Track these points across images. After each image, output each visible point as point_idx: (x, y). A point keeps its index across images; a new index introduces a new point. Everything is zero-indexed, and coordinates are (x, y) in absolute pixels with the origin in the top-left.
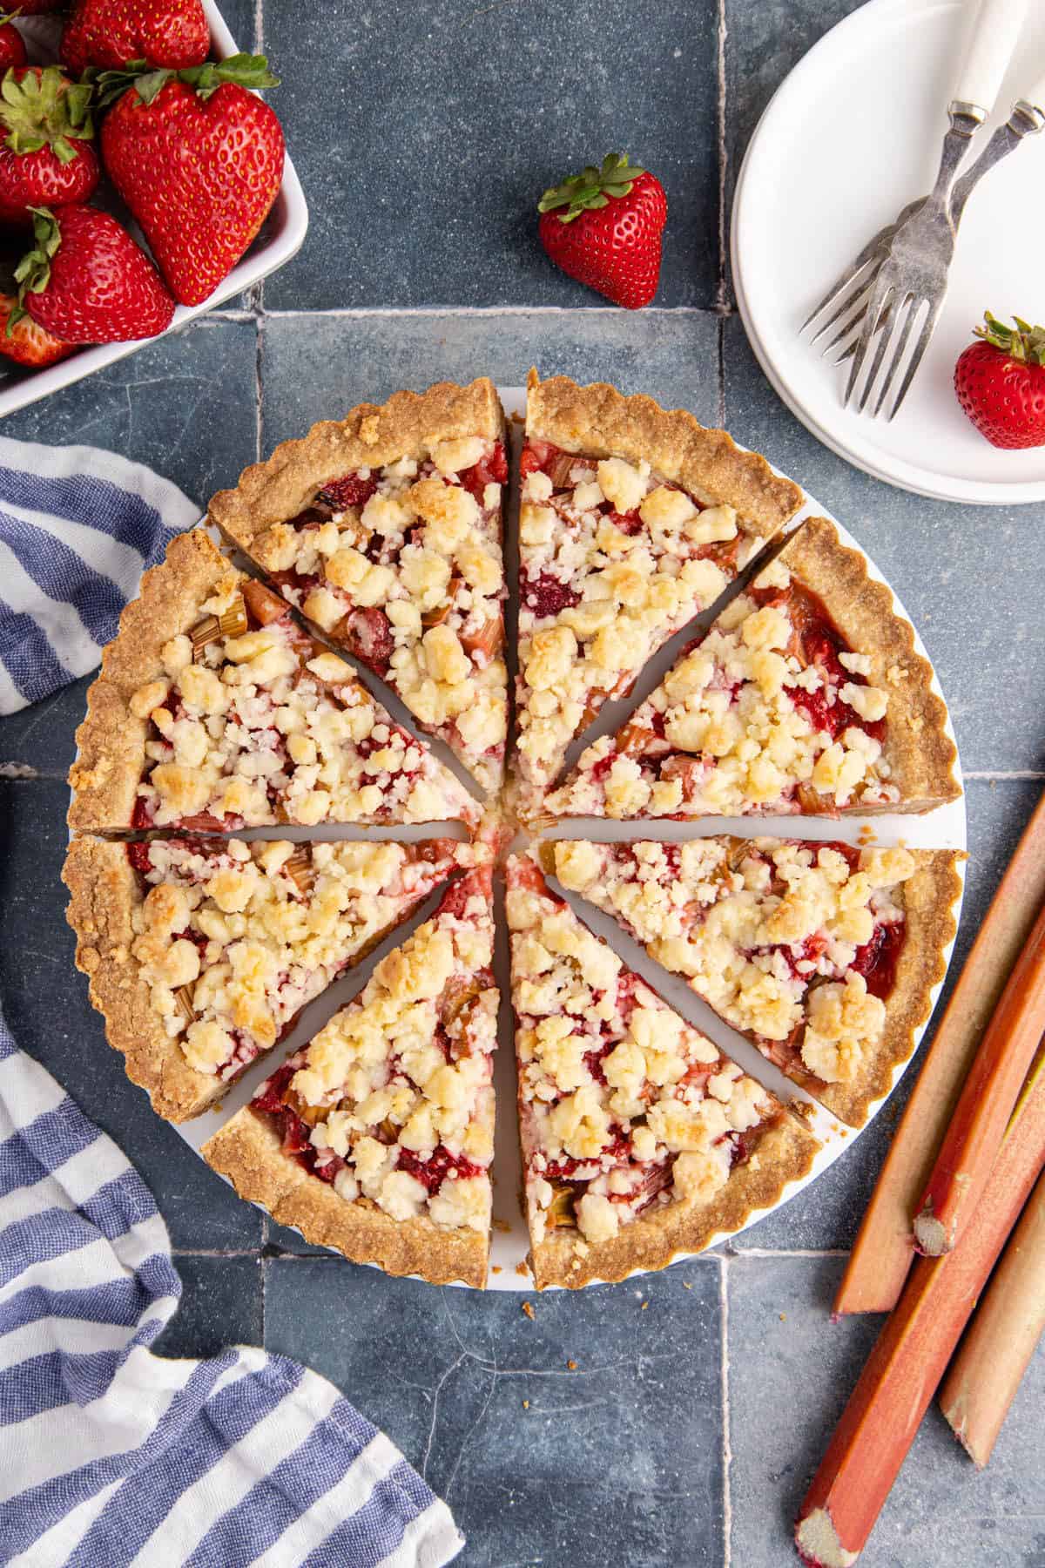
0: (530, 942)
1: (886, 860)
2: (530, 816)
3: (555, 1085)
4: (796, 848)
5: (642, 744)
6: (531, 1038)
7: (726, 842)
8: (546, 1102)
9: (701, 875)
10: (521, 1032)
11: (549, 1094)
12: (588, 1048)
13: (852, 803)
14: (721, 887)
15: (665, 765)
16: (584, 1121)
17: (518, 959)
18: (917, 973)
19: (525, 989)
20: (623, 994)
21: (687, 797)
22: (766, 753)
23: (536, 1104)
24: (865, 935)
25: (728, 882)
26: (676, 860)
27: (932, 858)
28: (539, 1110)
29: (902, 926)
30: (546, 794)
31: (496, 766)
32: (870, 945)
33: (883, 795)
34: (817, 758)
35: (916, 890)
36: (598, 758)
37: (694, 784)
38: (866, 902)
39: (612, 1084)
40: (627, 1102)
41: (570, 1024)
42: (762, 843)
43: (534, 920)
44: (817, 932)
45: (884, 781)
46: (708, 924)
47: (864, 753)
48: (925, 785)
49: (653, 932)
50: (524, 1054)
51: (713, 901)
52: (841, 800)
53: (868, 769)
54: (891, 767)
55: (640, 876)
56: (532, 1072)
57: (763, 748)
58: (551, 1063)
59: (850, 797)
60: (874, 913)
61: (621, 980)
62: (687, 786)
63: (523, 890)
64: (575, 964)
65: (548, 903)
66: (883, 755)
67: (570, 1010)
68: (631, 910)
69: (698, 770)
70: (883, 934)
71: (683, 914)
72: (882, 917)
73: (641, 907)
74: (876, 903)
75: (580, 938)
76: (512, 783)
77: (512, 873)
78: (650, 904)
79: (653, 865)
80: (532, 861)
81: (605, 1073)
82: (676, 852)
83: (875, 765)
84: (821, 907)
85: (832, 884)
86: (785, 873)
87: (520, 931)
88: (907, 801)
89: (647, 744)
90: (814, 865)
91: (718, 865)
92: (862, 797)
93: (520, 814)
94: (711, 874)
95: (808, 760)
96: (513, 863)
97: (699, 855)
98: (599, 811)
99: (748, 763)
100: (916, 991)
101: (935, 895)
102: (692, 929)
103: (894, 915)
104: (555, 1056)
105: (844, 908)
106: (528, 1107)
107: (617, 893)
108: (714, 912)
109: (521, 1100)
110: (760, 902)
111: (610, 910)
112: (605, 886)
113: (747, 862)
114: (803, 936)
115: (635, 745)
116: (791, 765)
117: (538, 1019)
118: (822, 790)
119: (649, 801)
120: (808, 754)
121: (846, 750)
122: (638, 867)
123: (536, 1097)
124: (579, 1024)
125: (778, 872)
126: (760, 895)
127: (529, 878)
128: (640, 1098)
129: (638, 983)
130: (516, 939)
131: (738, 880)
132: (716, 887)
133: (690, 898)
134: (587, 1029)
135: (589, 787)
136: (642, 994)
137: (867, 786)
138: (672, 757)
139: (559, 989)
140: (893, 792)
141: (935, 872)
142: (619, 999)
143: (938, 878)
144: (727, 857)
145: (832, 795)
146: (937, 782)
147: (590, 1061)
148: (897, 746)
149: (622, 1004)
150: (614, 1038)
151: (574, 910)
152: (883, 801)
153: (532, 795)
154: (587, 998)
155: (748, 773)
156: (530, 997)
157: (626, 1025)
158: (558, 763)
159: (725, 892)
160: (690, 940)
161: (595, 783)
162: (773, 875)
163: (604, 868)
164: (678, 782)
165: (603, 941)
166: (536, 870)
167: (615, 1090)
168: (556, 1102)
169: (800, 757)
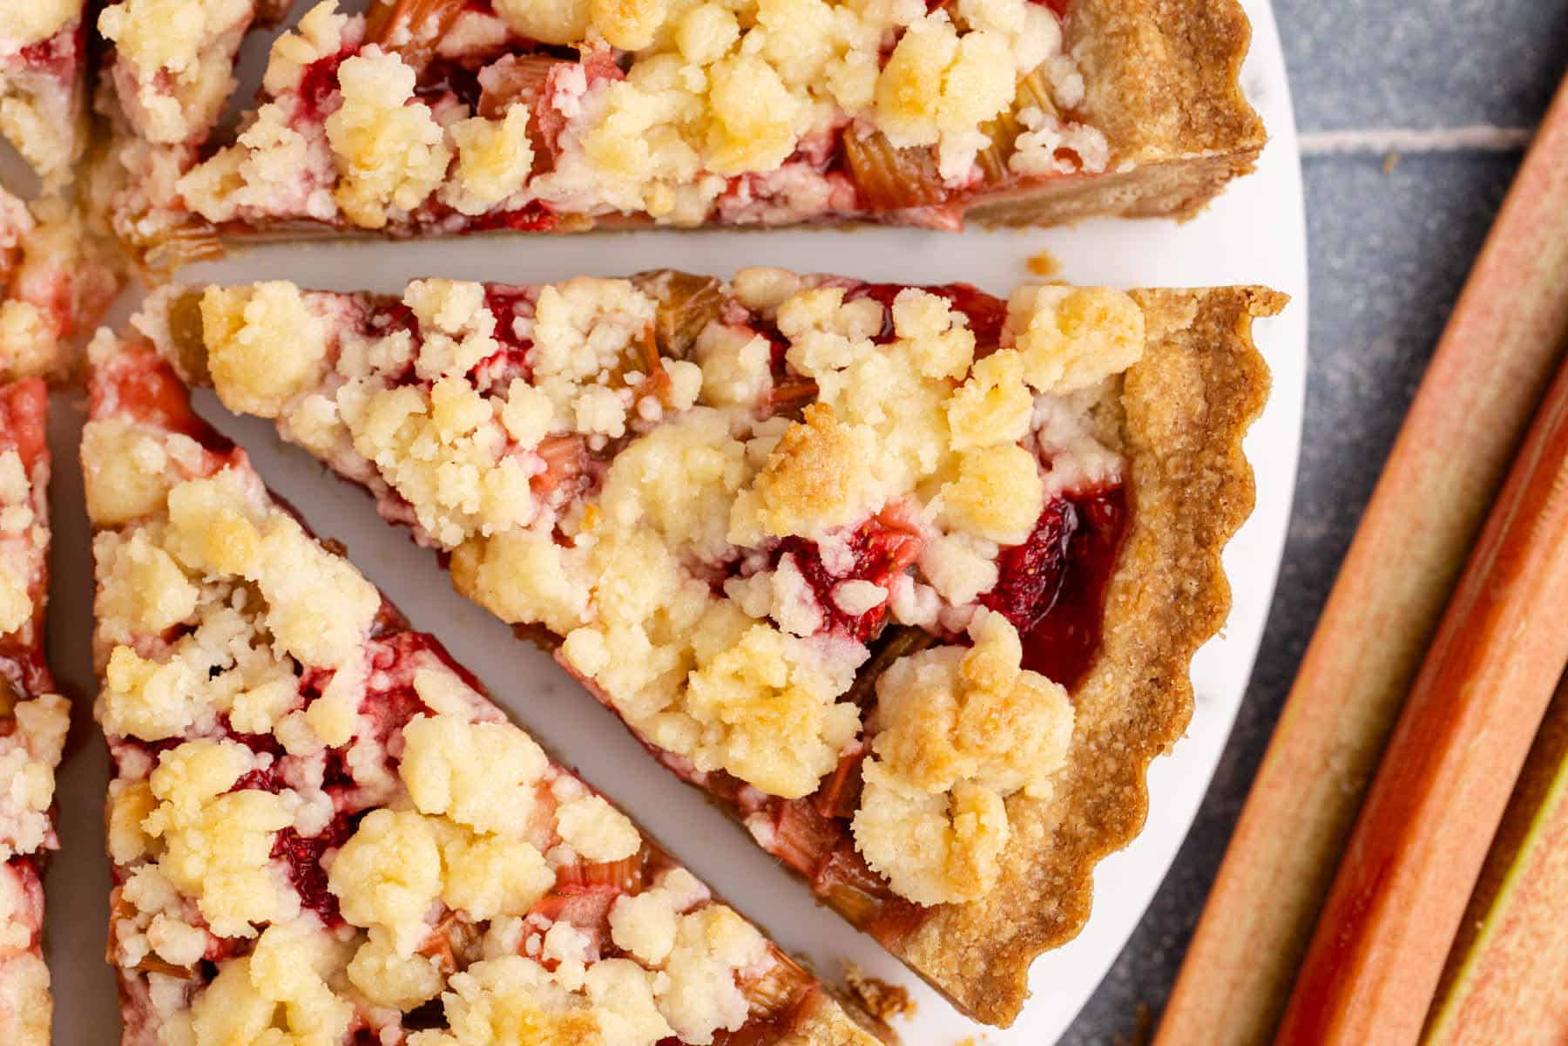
0: (138, 546)
1: (1069, 314)
2: (146, 228)
3: (202, 924)
4: (841, 292)
5: (432, 23)
6: (135, 800)
7: (661, 287)
8: (178, 971)
9: (587, 365)
10: (115, 787)
11: (186, 948)
12: (284, 822)
13: (989, 178)
14: (638, 397)
15: (488, 78)
16: (281, 1018)
17: (110, 593)
18: (1156, 615)
19: (121, 669)
20: (383, 682)
21: (544, 161)
22: (754, 41)
23: (156, 979)
24: (1018, 522)
25: (658, 385)
26: (520, 326)
27: (1192, 310)
28: (164, 994)
29: (1121, 496)
30: (186, 168)
31: (57, 98)
32: (1033, 541)
33: (1063, 153)
34: (885, 54)
35: (1149, 394)
36: (310, 55)
37: (562, 123)
38: (1021, 430)
39: (351, 916)
40: (391, 963)
41: (240, 760)
42: (756, 285)
43: (151, 493)
44: (887, 510)
45: (1069, 117)
46: (607, 493)
47: (1012, 39)
48: (1172, 119)
49: (457, 514)
50: (122, 846)
51: (618, 431)
52: (958, 167)
53: (1023, 83)
54: (1086, 81)
55: (425, 366)
56: (140, 888)
57: (744, 32)
58: (188, 863)
59: (980, 159)
60: (1046, 464)
61: (377, 648)
62: (545, 126)
63: (128, 419)
64: (256, 603)
65: (186, 448)
66: (1065, 49)
67: (239, 724)
68: (402, 455)
69: (570, 78)
70: (1072, 519)
71: (539, 467)
72: (1065, 475)
73: (425, 449)
74: (1051, 439)
75: (263, 529)
76: (107, 149)
77: (101, 377)
78: (446, 438)
79: (458, 338)
80: (148, 344)
81: (333, 888)
82: (522, 307)
83: (1041, 70)
84: (897, 440)
85: (928, 382)
86: (807, 358)
87: (118, 528)
88: (1127, 166)
89: (446, 27)
90: (886, 336)
91: (633, 341)
92: (1016, 162)
93: (123, 226)
94: (613, 362)
95: (863, 57)
96: (104, 349)
97: (584, 314)
98: (320, 206)
99: (707, 67)
100: (1154, 662)
101: (1200, 406)
102: (565, 509)
103: (1099, 466)
104: (194, 839)
105: (959, 443)
106: (138, 990)
107: (366, 415)
108: (623, 460)
109: (117, 969)
110: (747, 437)
111: (352, 465)
112: (333, 399)
113: (713, 333)
114: (852, 516)
115: (413, 27)
116: (821, 76)
117: (154, 749)
118: (903, 134)
119: (449, 174)
120: (864, 39)
121: (963, 31)
122: (418, 341)
123: (152, 958)
124: (265, 761)
125: (790, 355)
126: (745, 419)
127: (144, 388)
128: (426, 954)
129: (426, 656)
130: (103, 546)
131: (685, 379)
132: (626, 394)
133: (557, 427)
134: (290, 776)
135: (287, 135)
136: (431, 679)
137: (1024, 129)
138: (509, 58)
139: (215, 671)
140: (1090, 143)
141: (1201, 349)
142: (372, 695)
143: (1208, 363)
144: (660, 323)
145: (931, 153)
146: (1201, 112)
147: (295, 861)
148: (1099, 21)
149: (382, 709)
150: (357, 801)
151: (255, 467)
152: (1065, 167)
153: (149, 171)
154: (285, 689)
155: (705, 97)
156: (134, 691)
157: (392, 764)
158: (213, 81)
159: (651, 409)
160: (559, 537)
161: (304, 125)
162: (778, 365)
163: (334, 352)
164: (518, 114)
165: (336, 548)
166: (164, 369)
167: (362, 933)
168: (208, 970)
169: (841, 52)
